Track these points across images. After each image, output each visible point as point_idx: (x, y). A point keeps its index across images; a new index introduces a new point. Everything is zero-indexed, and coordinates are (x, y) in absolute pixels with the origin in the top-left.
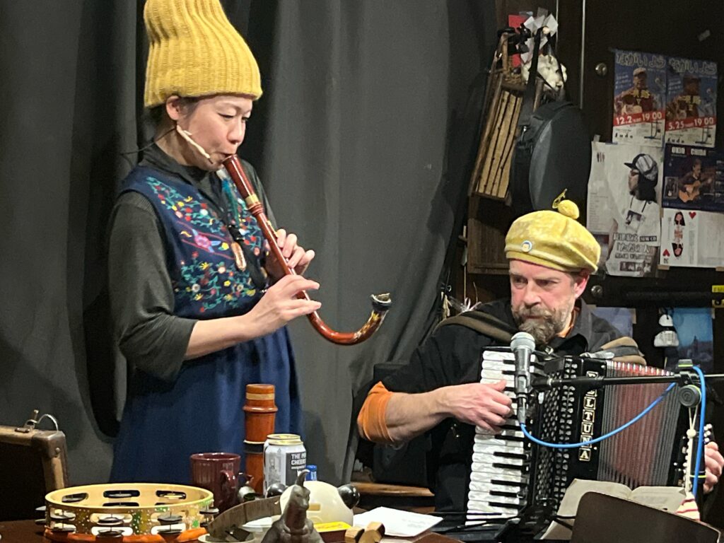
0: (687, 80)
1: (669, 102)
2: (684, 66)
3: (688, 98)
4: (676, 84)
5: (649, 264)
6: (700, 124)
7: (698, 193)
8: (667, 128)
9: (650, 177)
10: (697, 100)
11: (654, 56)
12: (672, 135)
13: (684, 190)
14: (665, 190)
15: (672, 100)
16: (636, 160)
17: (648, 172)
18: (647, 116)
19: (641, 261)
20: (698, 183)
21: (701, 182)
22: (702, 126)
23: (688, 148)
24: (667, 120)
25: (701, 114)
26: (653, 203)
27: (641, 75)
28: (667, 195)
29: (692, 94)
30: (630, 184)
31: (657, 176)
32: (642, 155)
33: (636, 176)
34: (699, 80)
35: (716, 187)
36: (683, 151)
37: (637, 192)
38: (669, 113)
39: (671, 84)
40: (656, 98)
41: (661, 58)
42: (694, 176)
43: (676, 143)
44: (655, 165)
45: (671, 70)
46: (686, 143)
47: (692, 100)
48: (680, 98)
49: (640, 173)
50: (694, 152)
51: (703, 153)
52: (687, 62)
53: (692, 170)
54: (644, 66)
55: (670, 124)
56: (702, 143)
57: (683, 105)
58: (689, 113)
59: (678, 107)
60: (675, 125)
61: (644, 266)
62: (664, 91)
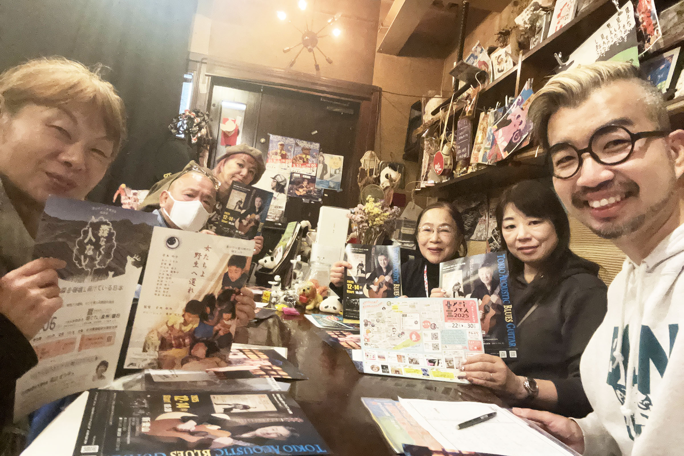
0: (303, 149)
1: (295, 156)
2: (304, 144)
3: (304, 156)
4: (298, 150)
5: (278, 217)
6: (309, 166)
7: (305, 192)
8: (293, 166)
9: (283, 184)
10: (309, 157)
11: (288, 138)
12: (295, 169)
13: (298, 191)
14: (289, 189)
15: (296, 156)
16: (276, 177)
17: (282, 182)
18: (284, 160)
19: (275, 215)
20: (305, 189)
21: (307, 188)
22: (310, 167)
23: (301, 175)
24: (293, 163)
25: (310, 162)
26: (282, 194)
27: (281, 145)
28: (290, 192)
29: (306, 154)
30: (272, 185)
31: (286, 184)
32: (279, 175)
33: (275, 183)
34: (310, 149)
35: (314, 191)
36: (299, 175)
37: (275, 189)
38: (294, 160)
39: (296, 150)
40: (288, 154)
41: (292, 139)
42: (304, 185)
43: (296, 172)
44: (285, 180)
45: (297, 145)
46: (301, 173)
47: (306, 156)
48: (300, 155)
49: (277, 182)
50: (304, 176)
51: (309, 177)
52: (305, 142)
53: (303, 183)
54: (283, 142)
55: (294, 165)
56: (310, 173)
57: (301, 158)
58: (304, 162)
59: (298, 159)
60: (296, 165)
61: (276, 217)
62: (292, 152)
